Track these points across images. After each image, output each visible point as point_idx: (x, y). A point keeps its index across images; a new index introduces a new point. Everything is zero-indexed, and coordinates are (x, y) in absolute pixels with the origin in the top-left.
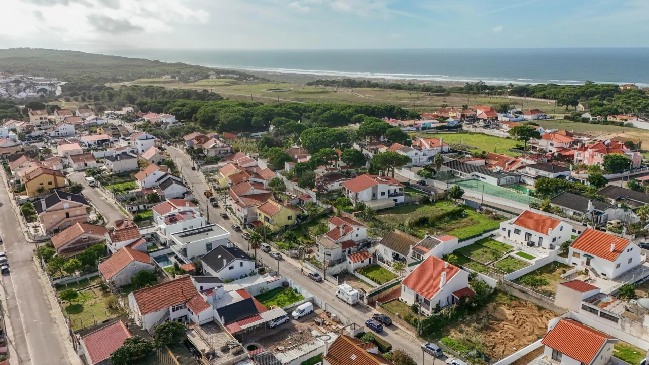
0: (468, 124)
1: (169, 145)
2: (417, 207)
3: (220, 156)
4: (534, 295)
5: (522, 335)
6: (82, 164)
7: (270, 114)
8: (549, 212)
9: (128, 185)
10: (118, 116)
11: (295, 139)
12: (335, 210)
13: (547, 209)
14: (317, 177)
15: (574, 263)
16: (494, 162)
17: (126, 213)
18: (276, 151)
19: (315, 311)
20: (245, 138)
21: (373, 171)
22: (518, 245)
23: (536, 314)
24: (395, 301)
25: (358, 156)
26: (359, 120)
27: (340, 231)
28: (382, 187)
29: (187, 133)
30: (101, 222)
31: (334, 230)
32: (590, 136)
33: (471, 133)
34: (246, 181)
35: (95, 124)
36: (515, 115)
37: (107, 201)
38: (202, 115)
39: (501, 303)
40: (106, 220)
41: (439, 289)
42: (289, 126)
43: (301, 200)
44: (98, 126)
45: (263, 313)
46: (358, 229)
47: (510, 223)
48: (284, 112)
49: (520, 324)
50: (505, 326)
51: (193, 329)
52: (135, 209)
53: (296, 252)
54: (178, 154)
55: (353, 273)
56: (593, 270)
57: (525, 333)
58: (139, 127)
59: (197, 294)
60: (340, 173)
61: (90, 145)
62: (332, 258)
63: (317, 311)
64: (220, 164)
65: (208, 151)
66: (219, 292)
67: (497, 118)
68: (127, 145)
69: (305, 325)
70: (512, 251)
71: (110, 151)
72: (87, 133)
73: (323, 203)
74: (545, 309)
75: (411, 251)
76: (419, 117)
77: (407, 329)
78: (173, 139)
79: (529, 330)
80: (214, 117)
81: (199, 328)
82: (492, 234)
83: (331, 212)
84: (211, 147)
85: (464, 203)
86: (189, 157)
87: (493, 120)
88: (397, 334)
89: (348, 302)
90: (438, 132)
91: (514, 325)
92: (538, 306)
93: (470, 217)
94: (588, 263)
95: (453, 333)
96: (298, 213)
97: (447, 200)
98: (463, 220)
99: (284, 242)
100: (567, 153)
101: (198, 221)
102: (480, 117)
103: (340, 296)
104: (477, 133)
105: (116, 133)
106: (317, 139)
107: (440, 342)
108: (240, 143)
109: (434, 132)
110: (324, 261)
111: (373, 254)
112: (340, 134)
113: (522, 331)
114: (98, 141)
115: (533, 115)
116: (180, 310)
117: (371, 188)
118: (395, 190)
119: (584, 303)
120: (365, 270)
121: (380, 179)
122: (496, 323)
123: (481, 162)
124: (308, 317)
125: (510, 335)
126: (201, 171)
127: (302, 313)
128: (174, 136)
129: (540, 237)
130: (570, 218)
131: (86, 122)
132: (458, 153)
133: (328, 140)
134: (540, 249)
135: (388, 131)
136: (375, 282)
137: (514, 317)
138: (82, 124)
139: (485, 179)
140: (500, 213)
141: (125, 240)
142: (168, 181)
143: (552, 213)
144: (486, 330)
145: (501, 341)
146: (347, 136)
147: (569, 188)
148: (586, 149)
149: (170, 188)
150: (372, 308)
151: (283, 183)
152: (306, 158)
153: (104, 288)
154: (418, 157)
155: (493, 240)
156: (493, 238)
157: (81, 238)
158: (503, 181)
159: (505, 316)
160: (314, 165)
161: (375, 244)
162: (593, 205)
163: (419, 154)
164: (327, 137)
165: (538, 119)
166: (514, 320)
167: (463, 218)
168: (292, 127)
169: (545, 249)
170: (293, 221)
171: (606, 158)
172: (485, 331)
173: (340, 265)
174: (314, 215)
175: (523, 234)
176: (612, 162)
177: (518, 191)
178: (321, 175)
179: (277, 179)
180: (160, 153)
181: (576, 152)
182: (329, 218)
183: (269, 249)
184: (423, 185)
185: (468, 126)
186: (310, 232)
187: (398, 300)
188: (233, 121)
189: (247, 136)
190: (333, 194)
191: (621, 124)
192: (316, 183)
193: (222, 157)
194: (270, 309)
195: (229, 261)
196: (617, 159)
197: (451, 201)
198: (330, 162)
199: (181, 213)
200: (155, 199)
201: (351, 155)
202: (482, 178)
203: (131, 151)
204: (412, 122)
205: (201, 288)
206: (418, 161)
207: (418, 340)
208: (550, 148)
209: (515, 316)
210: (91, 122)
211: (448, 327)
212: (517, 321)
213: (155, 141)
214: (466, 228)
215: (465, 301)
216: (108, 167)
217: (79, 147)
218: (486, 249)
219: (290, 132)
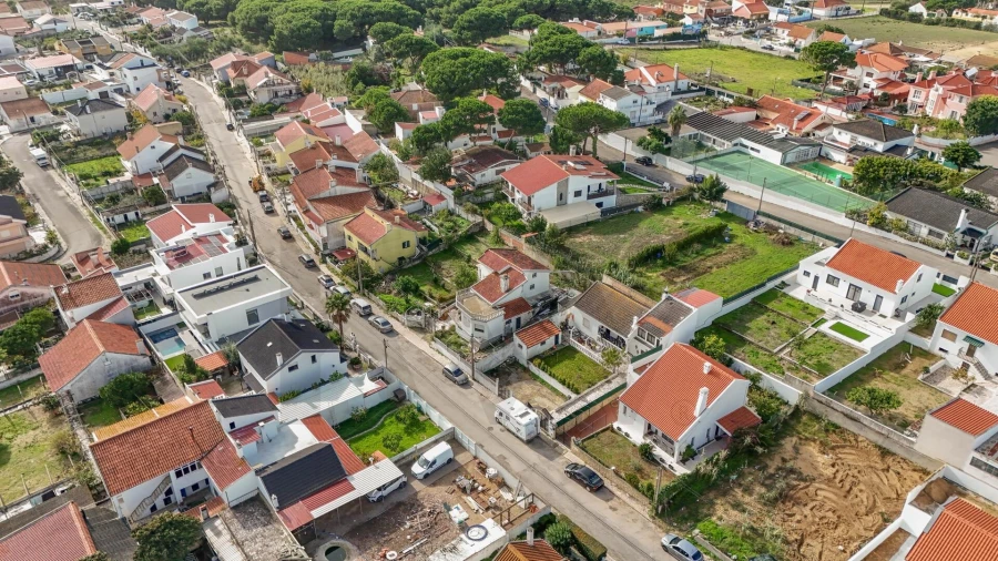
0: (719, 29)
1: (187, 76)
2: (639, 217)
3: (277, 101)
4: (872, 426)
5: (853, 515)
6: (24, 119)
7: (366, 15)
8: (883, 229)
9: (108, 164)
10: (95, 15)
11: (414, 68)
12: (490, 227)
13: (880, 223)
14: (456, 157)
15: (941, 349)
16: (773, 116)
17: (102, 228)
18: (378, 98)
19: (457, 458)
20: (322, 64)
21: (559, 145)
22: (835, 310)
23: (877, 466)
24: (608, 433)
25: (531, 114)
26: (529, 26)
27: (499, 283)
28: (578, 182)
29: (220, 51)
30: (53, 250)
31: (489, 278)
32: (929, 54)
33: (723, 48)
34: (321, 168)
35: (52, 33)
36: (797, 9)
37: (69, 200)
38: (243, 14)
39: (807, 439)
40: (64, 245)
41: (695, 418)
42: (401, 42)
43: (425, 204)
44: (57, 36)
45: (355, 475)
46: (535, 275)
47: (818, 263)
48: (392, 11)
49: (848, 487)
50: (819, 492)
51: (217, 517)
52: (119, 219)
53: (420, 317)
54: (203, 96)
55: (526, 365)
56: (979, 366)
57: (858, 509)
58: (133, 38)
59: (224, 440)
60: (497, 147)
61: (41, 77)
62: (485, 336)
63: (462, 458)
64: (278, 120)
65: (255, 93)
66: (267, 429)
67: (767, 16)
68: (107, 77)
69: (439, 493)
70: (823, 321)
71: (77, 91)
72: (35, 50)
73: (468, 211)
74: (894, 454)
75: (634, 327)
76: (632, 16)
77: (631, 497)
78: (192, 64)
79: (866, 503)
80: (265, 20)
81: (229, 514)
82: (783, 282)
83: (482, 231)
84: (259, 84)
85: (725, 207)
86: (221, 102)
87: (760, 20)
88: (614, 509)
89: (519, 435)
90: (668, 47)
91: (834, 490)
92: (880, 448)
93: (738, 241)
94: (971, 352)
95: (720, 511)
96: (421, 234)
97: (694, 200)
98: (727, 247)
99: (396, 295)
100: (896, 91)
101: (231, 260)
102: (739, 14)
103: (502, 420)
104: (733, 48)
105: (90, 49)
106: (453, 73)
107: (697, 531)
108: (315, 74)
109: (659, 47)
110: (472, 342)
111: (562, 323)
112: (495, 62)
113: (853, 505)
114: (56, 68)
115: (829, 8)
116: (191, 473)
117: (555, 185)
118: (600, 185)
119: (978, 456)
120: (548, 360)
121: (572, 165)
122: (802, 484)
123: (748, 115)
124: (443, 473)
125: (830, 514)
126: (244, 132)
127: (431, 466)
128: (195, 57)
129: (878, 296)
130: (924, 243)
131: (36, 29)
132: (704, 93)
133: (473, 75)
134: (876, 318)
135: (584, 53)
136: (568, 387)
137: (834, 470)
138: (27, 33)
139: (758, 151)
140: (792, 231)
141: (89, 303)
142: (180, 162)
143: (889, 231)
144: (783, 503)
145: (814, 528)
146: (507, 66)
147: (917, 177)
148: (931, 84)
149: (182, 176)
150: (564, 447)
151: (392, 165)
152: (433, 109)
153: (51, 405)
154: (638, 109)
155: (785, 295)
156: (785, 290)
157: (7, 297)
158: (791, 157)
159: (816, 469)
160: (448, 132)
161: (566, 303)
162: (968, 218)
163: (639, 103)
164: (472, 69)
165: (837, 16)
166: (835, 478)
167: (725, 242)
168: (407, 46)
169: (885, 317)
170: (413, 250)
171: (972, 107)
172: (781, 506)
173: (501, 351)
174: (450, 239)
175: (843, 287)
176: (983, 114)
177: (820, 177)
178: (462, 150)
179: (380, 156)
180: (166, 98)
181: (912, 89)
182: (478, 241)
183: (367, 310)
184: (648, 165)
185: (718, 32)
186: (444, 272)
187: (613, 431)
188: (299, 29)
189: (327, 59)
190: (485, 191)
191: (978, 27)
192: (453, 170)
193: (282, 104)
194: (368, 464)
195: (286, 357)
196: (992, 109)
197: (701, 203)
198: (477, 126)
199: (199, 240)
200: (156, 198)
201: (519, 113)
202: (752, 149)
203: (116, 91)
204: (621, 26)
205: (232, 425)
206: (637, 114)
207: (653, 525)
208: (866, 80)
209: (837, 467)
210: (45, 27)
211: (711, 495)
212: (841, 481)
213: (159, 71)
214: (733, 267)
215: (743, 441)
216: (70, 126)
217: (18, 85)
218: (773, 317)
219: (402, 55)
